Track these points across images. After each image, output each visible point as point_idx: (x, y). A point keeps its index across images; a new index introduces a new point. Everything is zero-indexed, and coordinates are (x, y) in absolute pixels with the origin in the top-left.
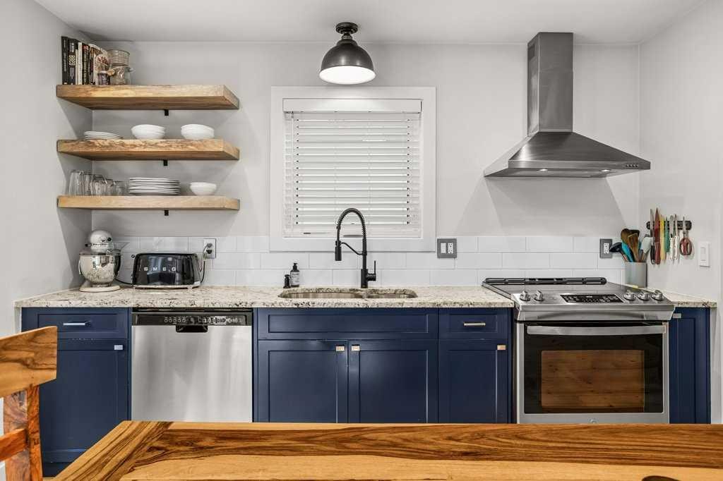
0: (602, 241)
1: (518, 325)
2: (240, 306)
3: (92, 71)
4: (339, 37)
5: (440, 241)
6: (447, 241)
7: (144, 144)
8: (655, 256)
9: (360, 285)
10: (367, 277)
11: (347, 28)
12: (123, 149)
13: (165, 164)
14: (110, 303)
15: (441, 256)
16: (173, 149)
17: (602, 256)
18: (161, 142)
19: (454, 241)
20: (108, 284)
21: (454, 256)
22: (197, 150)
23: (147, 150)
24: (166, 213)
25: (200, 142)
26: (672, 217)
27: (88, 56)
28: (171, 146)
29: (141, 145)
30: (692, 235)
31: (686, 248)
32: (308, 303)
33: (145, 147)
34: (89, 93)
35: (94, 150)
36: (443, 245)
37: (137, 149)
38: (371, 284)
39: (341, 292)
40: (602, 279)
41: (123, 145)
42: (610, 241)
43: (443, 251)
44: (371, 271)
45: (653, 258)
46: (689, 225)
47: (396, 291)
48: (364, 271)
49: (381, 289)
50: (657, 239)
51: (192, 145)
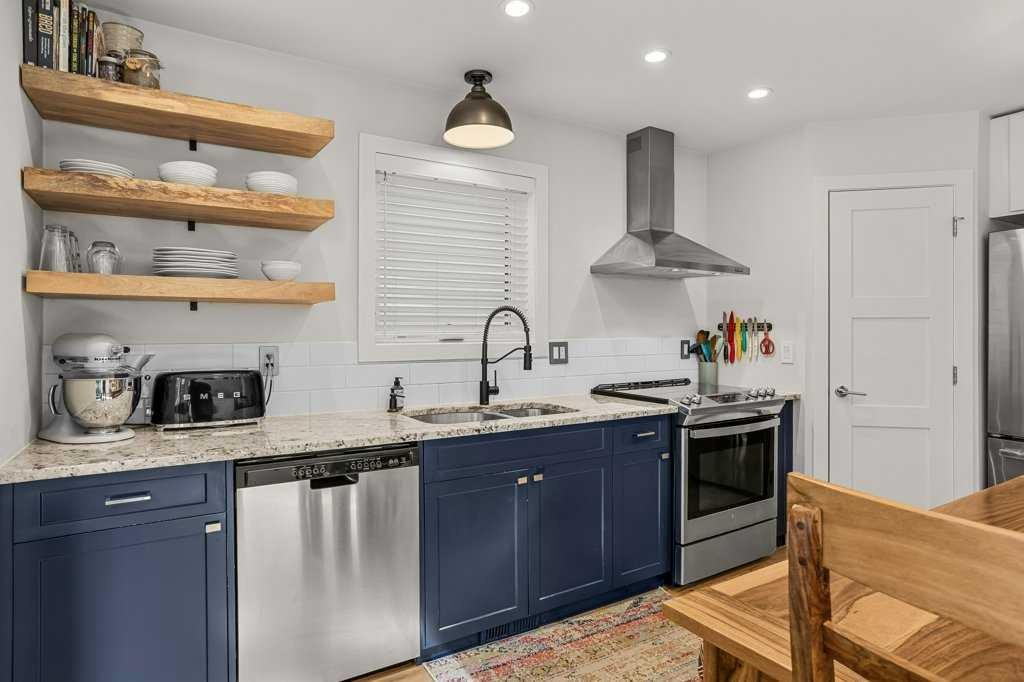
0: (683, 343)
1: (683, 430)
2: (407, 440)
3: (88, 53)
4: (469, 87)
5: (552, 345)
6: (559, 345)
7: (204, 194)
8: (730, 357)
9: (478, 402)
10: (487, 391)
11: (477, 77)
12: (165, 198)
13: (191, 227)
14: (202, 456)
15: (553, 361)
16: (254, 207)
17: (683, 357)
18: (235, 194)
19: (565, 344)
20: (117, 429)
21: (565, 361)
22: (294, 212)
23: (209, 204)
24: (194, 306)
25: (299, 202)
26: (750, 320)
27: (81, 25)
28: (251, 202)
29: (199, 195)
30: (772, 335)
31: (767, 348)
32: (491, 428)
33: (206, 198)
34: (96, 91)
35: (106, 193)
36: (556, 349)
37: (190, 201)
38: (494, 400)
39: (457, 411)
40: (686, 380)
41: (165, 191)
42: (688, 342)
43: (556, 356)
44: (491, 384)
45: (726, 357)
46: (770, 327)
47: (522, 405)
48: (484, 385)
49: (506, 404)
50: (731, 340)
51: (286, 203)
